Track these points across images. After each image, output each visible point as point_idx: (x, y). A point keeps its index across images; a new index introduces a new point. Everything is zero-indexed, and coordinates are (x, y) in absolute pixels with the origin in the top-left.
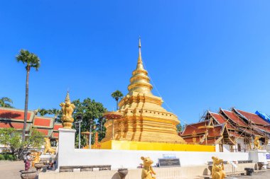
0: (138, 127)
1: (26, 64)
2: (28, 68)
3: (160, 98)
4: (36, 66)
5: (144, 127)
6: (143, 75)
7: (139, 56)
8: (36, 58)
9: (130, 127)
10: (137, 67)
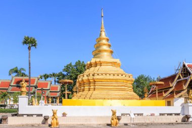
0: (92, 87)
1: (28, 45)
2: (29, 48)
3: (118, 61)
4: (35, 45)
5: (96, 87)
6: (104, 42)
7: (101, 25)
8: (34, 40)
9: (87, 88)
10: (100, 35)
